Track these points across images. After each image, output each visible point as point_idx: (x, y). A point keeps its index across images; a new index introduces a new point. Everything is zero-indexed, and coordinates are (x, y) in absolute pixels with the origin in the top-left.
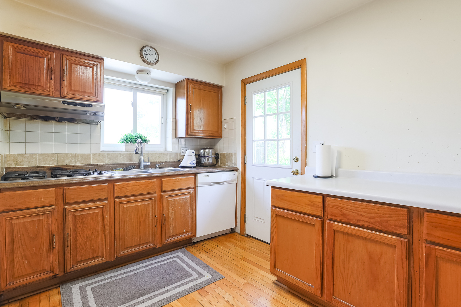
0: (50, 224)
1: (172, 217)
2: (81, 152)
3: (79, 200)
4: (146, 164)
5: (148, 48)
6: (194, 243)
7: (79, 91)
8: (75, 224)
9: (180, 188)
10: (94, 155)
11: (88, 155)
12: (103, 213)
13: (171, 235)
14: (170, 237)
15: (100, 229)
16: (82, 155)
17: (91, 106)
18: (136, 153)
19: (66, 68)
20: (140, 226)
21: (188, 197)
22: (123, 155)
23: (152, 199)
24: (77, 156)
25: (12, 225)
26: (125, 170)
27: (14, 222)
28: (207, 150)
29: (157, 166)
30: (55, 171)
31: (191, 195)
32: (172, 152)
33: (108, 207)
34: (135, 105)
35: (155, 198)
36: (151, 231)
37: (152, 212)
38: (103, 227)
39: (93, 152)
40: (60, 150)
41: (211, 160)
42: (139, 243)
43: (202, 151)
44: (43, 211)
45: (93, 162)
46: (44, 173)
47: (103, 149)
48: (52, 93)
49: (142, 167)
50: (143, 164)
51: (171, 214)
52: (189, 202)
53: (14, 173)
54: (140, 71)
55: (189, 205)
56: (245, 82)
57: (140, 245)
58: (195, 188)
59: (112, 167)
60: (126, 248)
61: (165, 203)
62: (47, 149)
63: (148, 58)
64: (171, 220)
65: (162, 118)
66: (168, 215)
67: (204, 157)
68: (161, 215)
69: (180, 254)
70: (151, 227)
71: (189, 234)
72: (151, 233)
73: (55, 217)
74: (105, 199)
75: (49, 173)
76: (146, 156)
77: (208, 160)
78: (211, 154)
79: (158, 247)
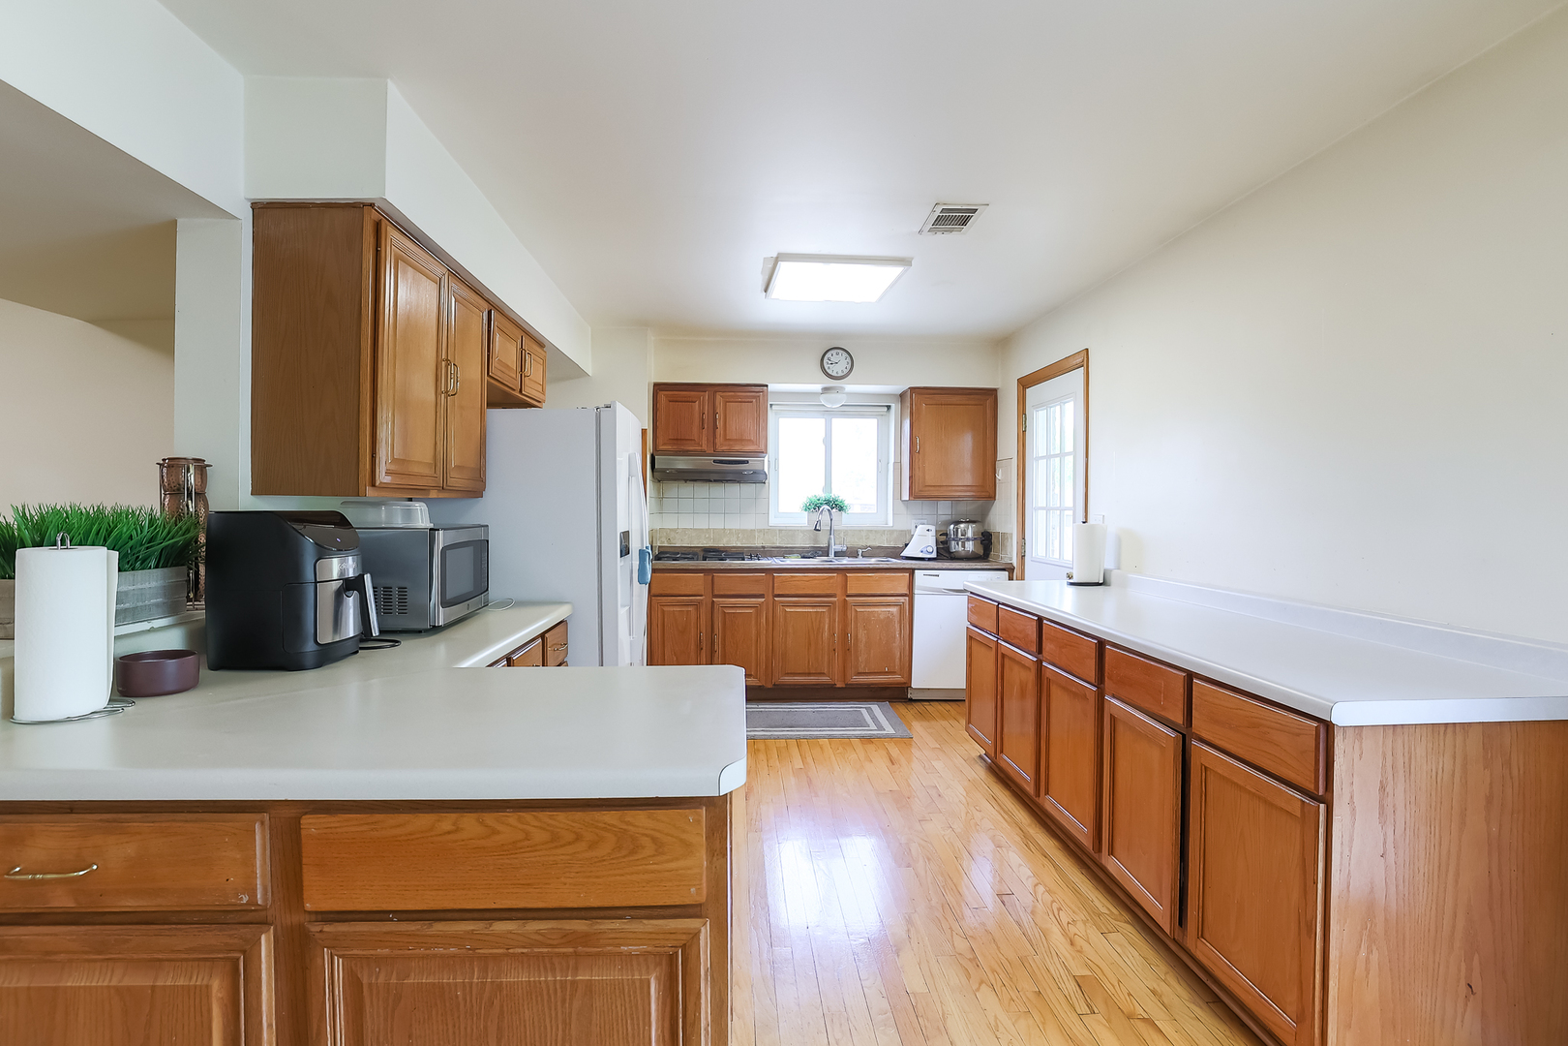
0: (698, 618)
1: (864, 640)
2: (742, 527)
3: (729, 593)
4: (838, 548)
5: (834, 352)
6: (911, 700)
7: (736, 440)
8: (724, 624)
9: (879, 592)
10: (760, 531)
11: (752, 531)
12: (758, 614)
13: (860, 671)
14: (860, 674)
15: (754, 637)
16: (744, 531)
17: (747, 462)
18: (816, 529)
19: (720, 409)
20: (810, 644)
21: (894, 610)
22: (803, 532)
23: (830, 606)
24: (738, 531)
25: (663, 612)
26: (802, 557)
27: (666, 609)
28: (962, 526)
29: (860, 554)
30: (710, 553)
31: (901, 606)
32: (894, 528)
33: (764, 607)
34: (828, 442)
35: (833, 603)
36: (826, 657)
37: (829, 626)
38: (758, 635)
39: (760, 526)
40: (717, 523)
41: (970, 546)
42: (807, 671)
43: (952, 526)
44: (691, 601)
45: (758, 543)
46: (695, 554)
47: (774, 521)
48: (704, 447)
49: (832, 555)
50: (834, 548)
51: (862, 634)
52: (896, 620)
53: (666, 553)
54: (826, 390)
55: (897, 626)
56: (1025, 383)
57: (809, 674)
58: (910, 595)
59: (785, 552)
60: (788, 674)
61: (851, 614)
62: (701, 523)
63: (834, 370)
64: (862, 646)
65: (879, 461)
66: (857, 636)
67: (954, 540)
68: (844, 634)
69: (875, 708)
70: (826, 648)
71: (897, 678)
72: (826, 659)
73: (703, 610)
74: (762, 596)
75: (701, 554)
76: (842, 535)
77: (963, 546)
78: (970, 534)
79: (838, 686)
